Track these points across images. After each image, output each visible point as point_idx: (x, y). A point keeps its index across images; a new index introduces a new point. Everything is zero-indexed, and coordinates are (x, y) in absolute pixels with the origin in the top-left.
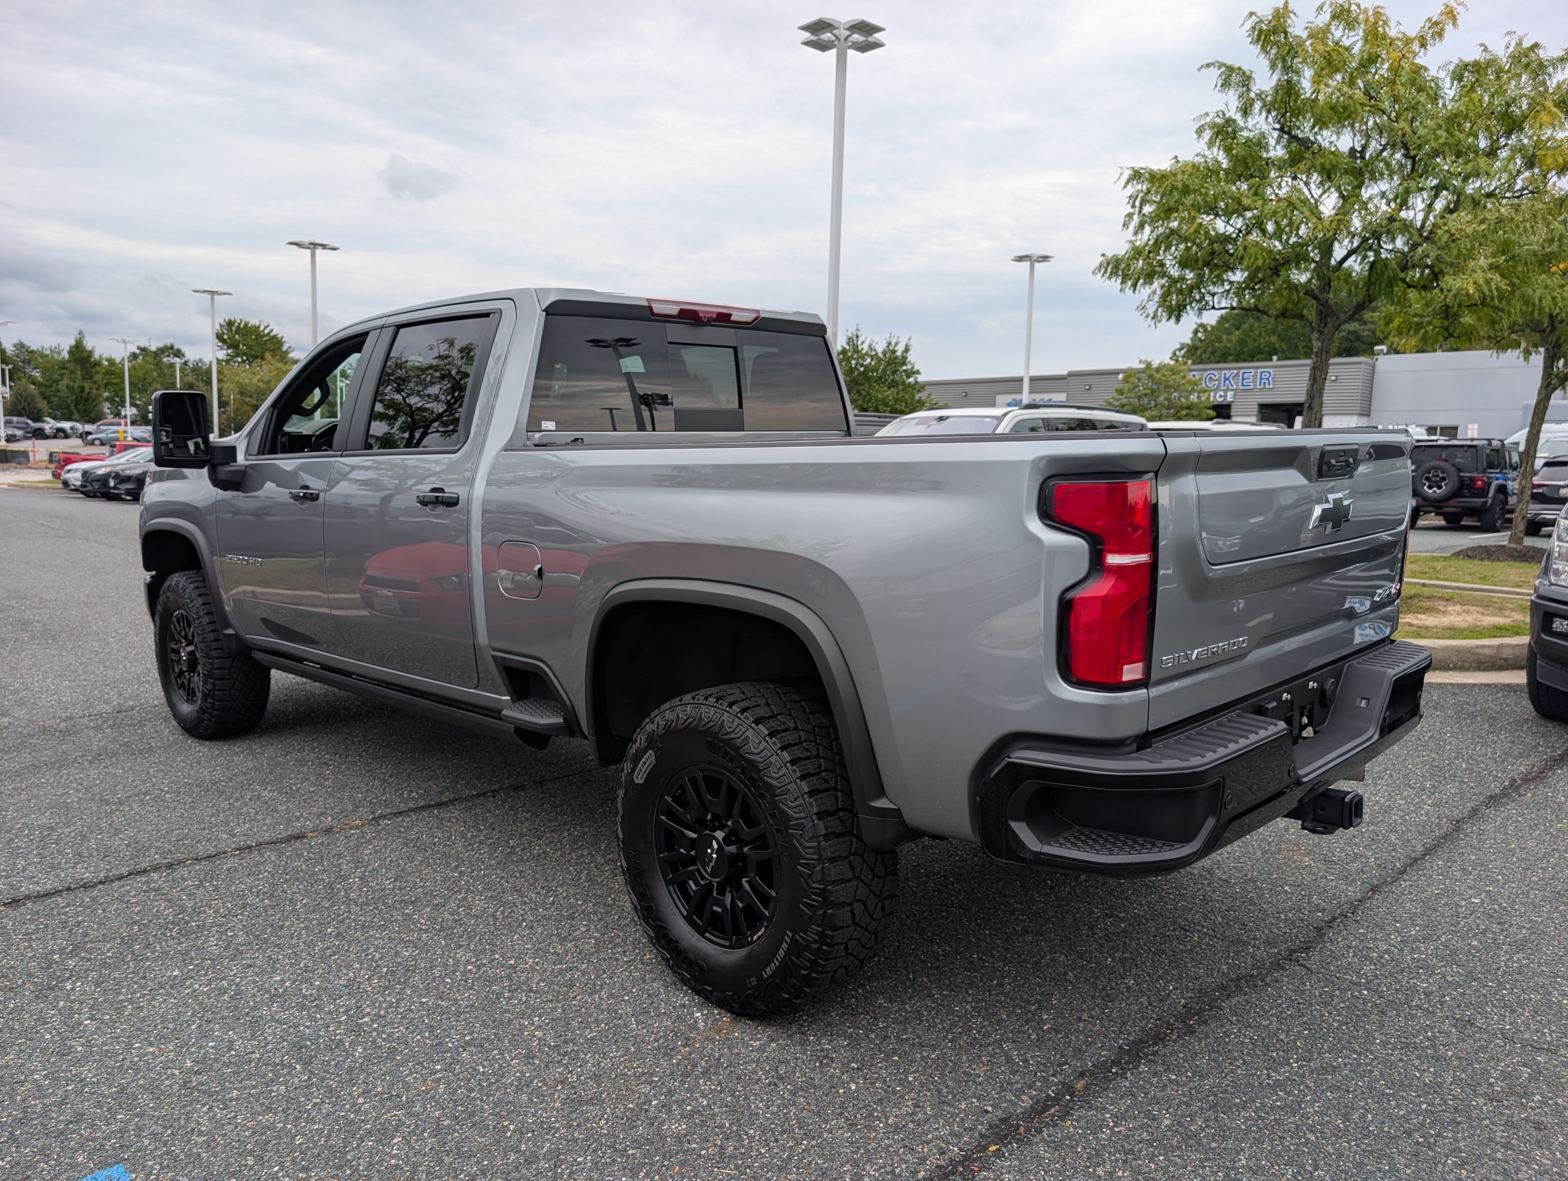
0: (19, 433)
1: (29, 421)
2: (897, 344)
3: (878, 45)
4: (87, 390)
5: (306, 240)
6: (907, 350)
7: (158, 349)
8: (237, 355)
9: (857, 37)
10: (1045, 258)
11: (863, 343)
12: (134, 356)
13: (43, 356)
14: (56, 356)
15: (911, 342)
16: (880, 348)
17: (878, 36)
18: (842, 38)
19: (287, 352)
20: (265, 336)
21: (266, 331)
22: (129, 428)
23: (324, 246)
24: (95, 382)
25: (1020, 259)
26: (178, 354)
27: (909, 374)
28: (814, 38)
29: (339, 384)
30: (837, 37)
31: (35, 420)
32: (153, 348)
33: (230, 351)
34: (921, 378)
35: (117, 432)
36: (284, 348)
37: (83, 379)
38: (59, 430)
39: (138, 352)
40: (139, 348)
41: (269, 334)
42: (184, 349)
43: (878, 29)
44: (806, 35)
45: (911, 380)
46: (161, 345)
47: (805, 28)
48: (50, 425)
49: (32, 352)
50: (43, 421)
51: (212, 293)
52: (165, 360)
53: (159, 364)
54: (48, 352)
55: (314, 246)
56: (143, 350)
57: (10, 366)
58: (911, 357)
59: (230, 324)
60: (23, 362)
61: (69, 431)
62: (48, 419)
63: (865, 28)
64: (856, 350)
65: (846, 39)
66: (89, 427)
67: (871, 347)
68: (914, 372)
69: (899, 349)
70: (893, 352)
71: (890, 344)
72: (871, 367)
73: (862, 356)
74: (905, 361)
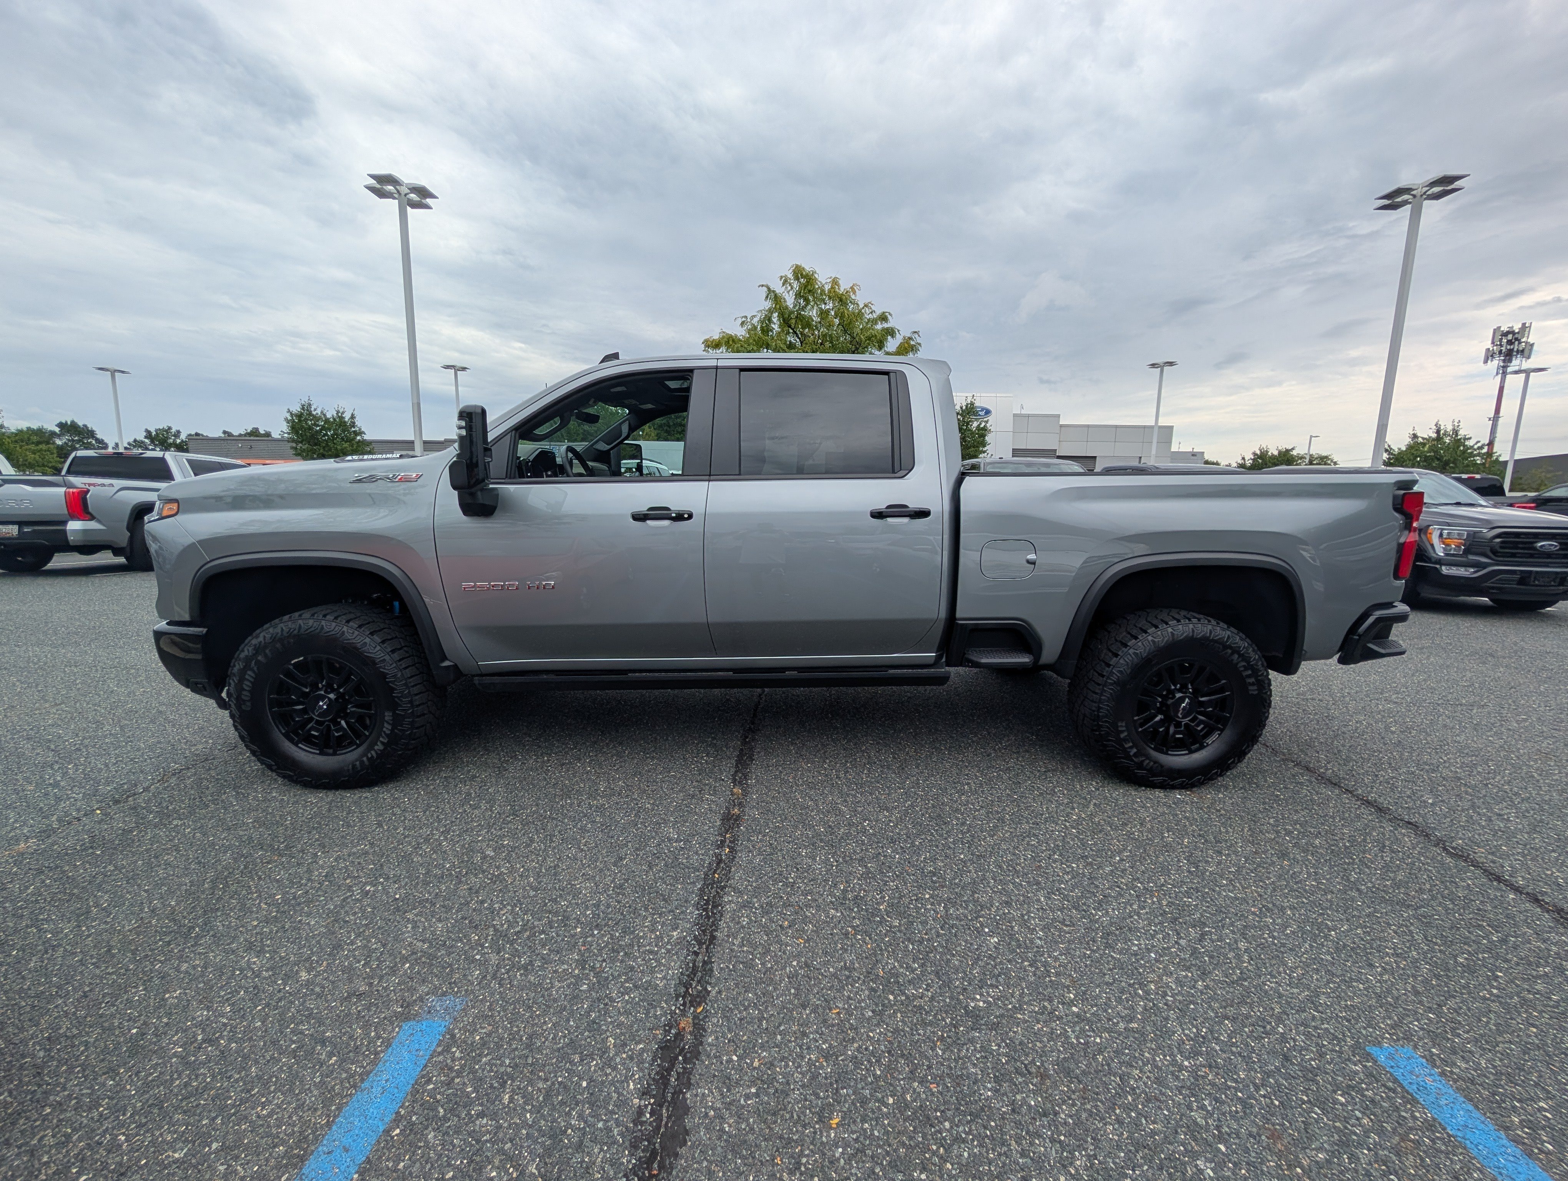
2: (343, 413)
3: (428, 207)
6: (353, 417)
9: (413, 196)
10: (464, 369)
11: (315, 410)
15: (356, 413)
16: (330, 414)
17: (429, 201)
18: (403, 194)
25: (448, 367)
27: (356, 433)
28: (378, 186)
30: (398, 192)
34: (366, 437)
43: (432, 196)
44: (372, 182)
45: (358, 438)
47: (373, 177)
58: (358, 423)
63: (423, 193)
64: (310, 414)
65: (406, 195)
67: (322, 412)
68: (361, 433)
69: (347, 416)
70: (341, 418)
71: (338, 412)
72: (323, 428)
73: (316, 418)
74: (353, 425)
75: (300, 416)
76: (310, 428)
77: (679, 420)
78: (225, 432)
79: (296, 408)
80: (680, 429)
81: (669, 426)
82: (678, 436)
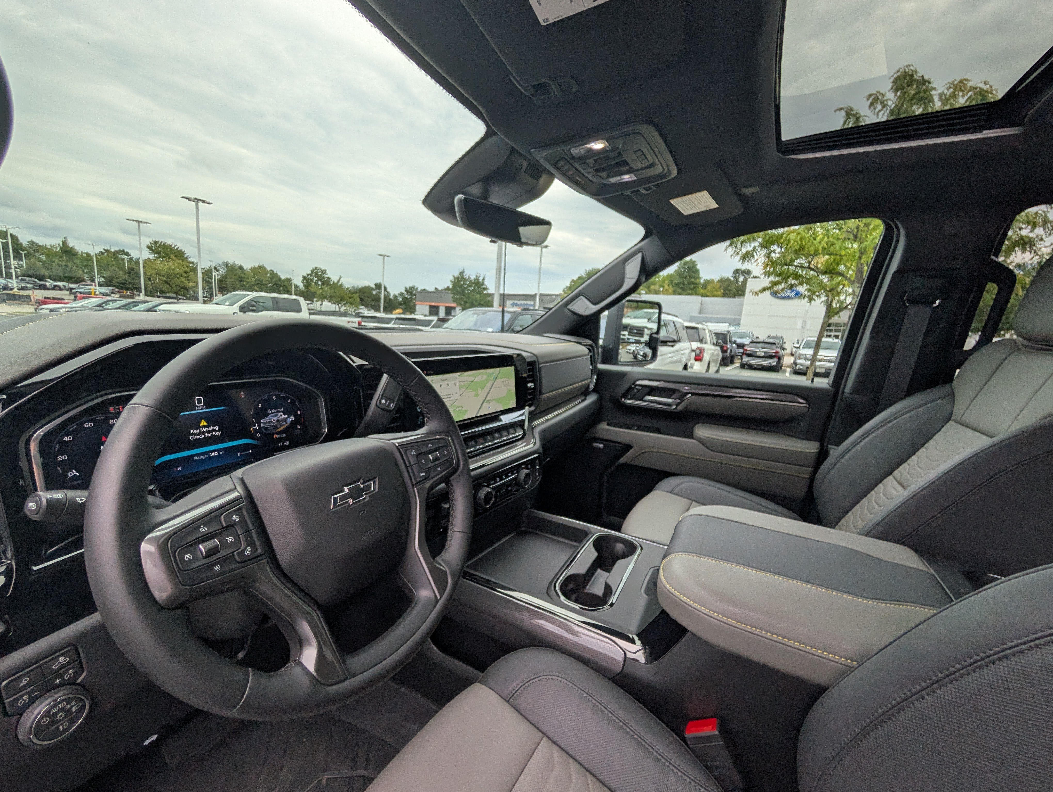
0: (30, 286)
1: (36, 280)
4: (70, 266)
5: (192, 196)
6: (484, 279)
7: (116, 251)
8: (160, 257)
12: (102, 253)
13: (47, 249)
14: (54, 250)
15: (486, 277)
16: (473, 278)
19: (187, 258)
20: (174, 250)
21: (176, 248)
22: (97, 288)
23: (203, 201)
24: (75, 263)
26: (127, 254)
27: (484, 289)
29: (213, 273)
31: (40, 280)
32: (113, 250)
33: (156, 255)
34: (489, 292)
35: (90, 289)
36: (185, 256)
37: (68, 261)
38: (55, 286)
39: (104, 251)
40: (104, 250)
41: (177, 249)
42: (130, 252)
45: (485, 292)
46: (117, 249)
48: (49, 283)
49: (40, 246)
50: (46, 281)
51: (139, 222)
52: (120, 256)
53: (116, 258)
54: (49, 247)
55: (197, 200)
56: (107, 251)
57: (25, 252)
58: (486, 282)
59: (156, 243)
60: (34, 251)
61: (62, 287)
62: (49, 280)
64: (463, 277)
66: (72, 286)
67: (469, 277)
68: (486, 289)
69: (481, 279)
70: (478, 280)
71: (477, 276)
72: (469, 285)
73: (465, 280)
74: (483, 284)
75: (458, 278)
76: (462, 285)
77: (692, 280)
78: (436, 289)
79: (457, 274)
80: (692, 286)
81: (684, 284)
82: (690, 291)
